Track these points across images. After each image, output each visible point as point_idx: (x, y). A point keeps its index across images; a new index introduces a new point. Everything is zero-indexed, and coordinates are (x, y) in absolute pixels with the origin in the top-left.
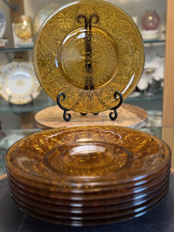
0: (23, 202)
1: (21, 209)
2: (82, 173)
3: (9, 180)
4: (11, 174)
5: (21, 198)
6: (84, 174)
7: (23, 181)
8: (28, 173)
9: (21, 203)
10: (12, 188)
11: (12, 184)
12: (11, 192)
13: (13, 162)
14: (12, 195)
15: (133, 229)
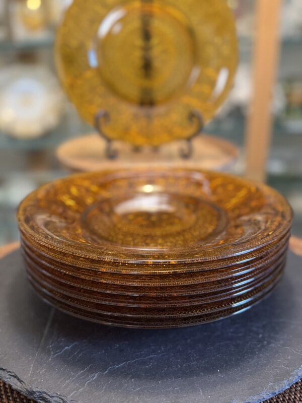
0: (51, 291)
1: (45, 300)
2: (148, 241)
3: (23, 252)
4: (28, 243)
5: (45, 283)
6: (152, 245)
7: (51, 255)
8: (59, 242)
9: (44, 290)
10: (30, 266)
11: (28, 259)
12: (28, 272)
13: (31, 223)
14: (30, 278)
15: (232, 330)
